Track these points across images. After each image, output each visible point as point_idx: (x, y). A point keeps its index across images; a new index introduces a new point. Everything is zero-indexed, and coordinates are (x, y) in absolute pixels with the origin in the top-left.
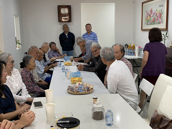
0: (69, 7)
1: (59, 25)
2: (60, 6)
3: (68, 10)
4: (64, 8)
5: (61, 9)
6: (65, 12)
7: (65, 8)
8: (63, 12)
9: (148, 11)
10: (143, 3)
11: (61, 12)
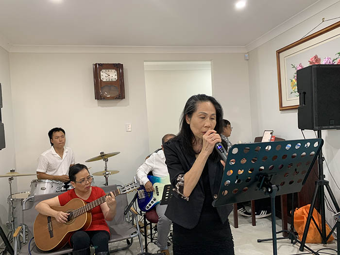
1: (98, 106)
2: (99, 64)
3: (116, 73)
4: (107, 70)
5: (101, 70)
6: (111, 78)
7: (110, 70)
8: (107, 78)
9: (301, 64)
10: (279, 52)
11: (102, 77)
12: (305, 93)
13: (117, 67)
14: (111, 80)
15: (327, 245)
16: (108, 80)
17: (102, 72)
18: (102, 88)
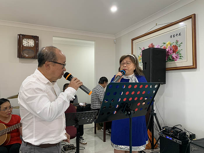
0: (36, 38)
1: (19, 62)
2: (22, 35)
3: (34, 42)
4: (28, 39)
5: (23, 39)
6: (30, 44)
7: (30, 40)
8: (27, 44)
9: (144, 47)
10: (133, 40)
11: (23, 44)
12: (146, 63)
13: (35, 38)
14: (29, 46)
15: (154, 150)
16: (28, 46)
17: (24, 40)
18: (23, 51)
